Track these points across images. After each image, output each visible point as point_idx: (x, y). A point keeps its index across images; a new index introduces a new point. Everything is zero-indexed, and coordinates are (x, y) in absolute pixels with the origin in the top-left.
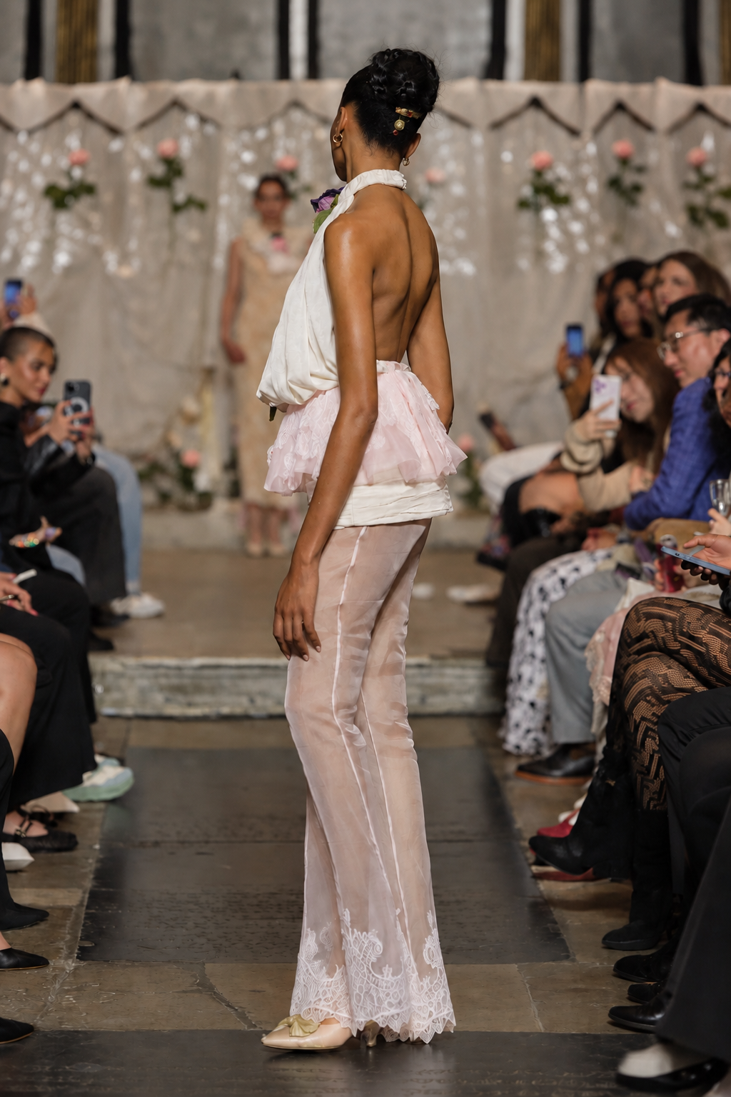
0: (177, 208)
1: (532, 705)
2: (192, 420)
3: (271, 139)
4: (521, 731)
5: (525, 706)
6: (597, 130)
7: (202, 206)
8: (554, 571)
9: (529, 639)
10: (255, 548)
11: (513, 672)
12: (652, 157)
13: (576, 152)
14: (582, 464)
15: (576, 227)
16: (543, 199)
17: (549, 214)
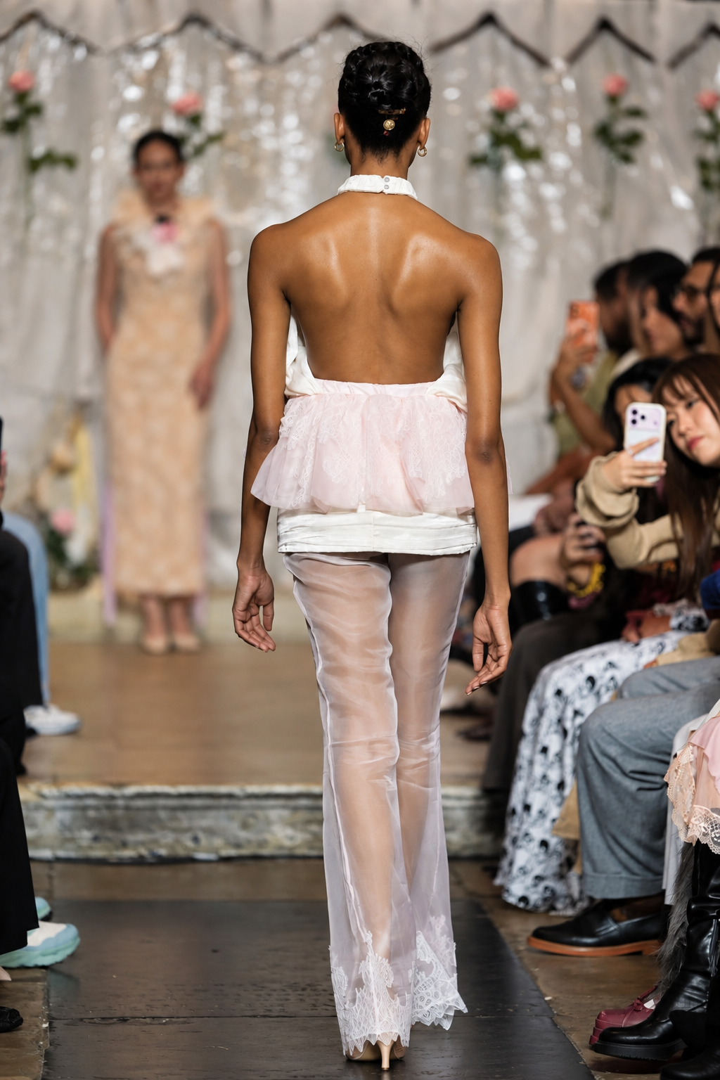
0: (34, 165)
1: (544, 844)
2: (63, 471)
3: (162, 65)
4: (529, 880)
5: (534, 847)
6: (574, 57)
7: (70, 162)
8: (581, 667)
9: (539, 758)
10: (157, 642)
11: (516, 801)
12: (652, 98)
13: (546, 88)
14: (609, 518)
15: (550, 192)
16: (506, 152)
17: (514, 172)
